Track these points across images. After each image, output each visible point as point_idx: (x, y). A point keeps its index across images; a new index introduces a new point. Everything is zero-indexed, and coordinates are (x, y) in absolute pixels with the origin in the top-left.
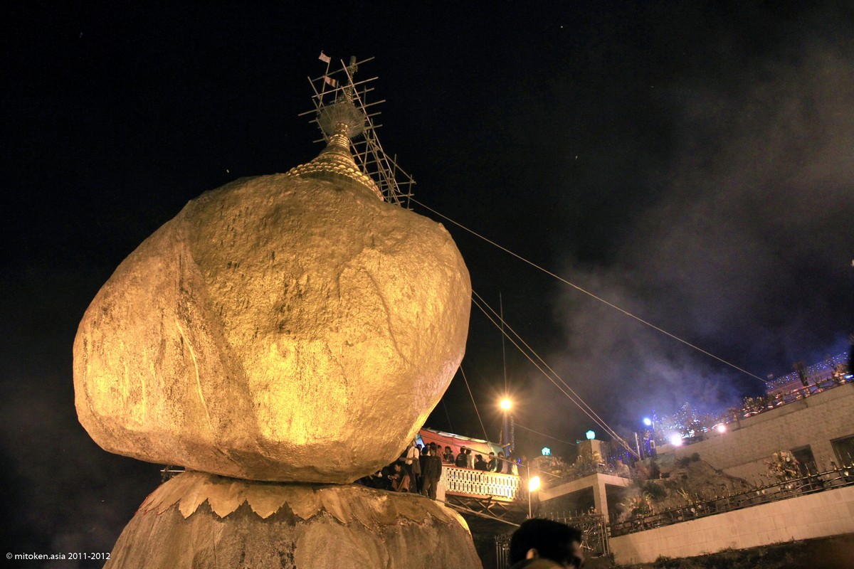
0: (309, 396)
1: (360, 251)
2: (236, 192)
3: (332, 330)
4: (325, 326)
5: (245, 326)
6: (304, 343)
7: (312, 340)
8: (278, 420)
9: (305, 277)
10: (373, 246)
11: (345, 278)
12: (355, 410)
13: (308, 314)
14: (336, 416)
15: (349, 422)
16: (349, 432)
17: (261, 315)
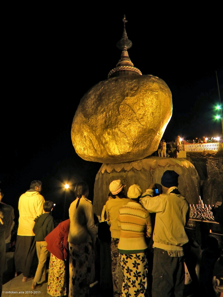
0: (118, 143)
1: (124, 99)
2: (89, 93)
3: (119, 125)
4: (118, 124)
5: (99, 129)
6: (113, 130)
7: (115, 128)
8: (111, 150)
9: (110, 112)
10: (127, 96)
11: (121, 109)
12: (131, 143)
13: (113, 122)
14: (126, 146)
15: (130, 147)
16: (131, 149)
17: (102, 126)
